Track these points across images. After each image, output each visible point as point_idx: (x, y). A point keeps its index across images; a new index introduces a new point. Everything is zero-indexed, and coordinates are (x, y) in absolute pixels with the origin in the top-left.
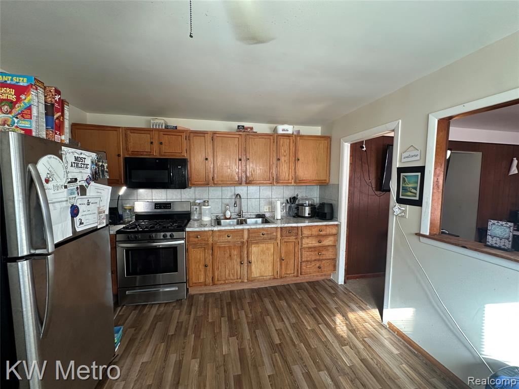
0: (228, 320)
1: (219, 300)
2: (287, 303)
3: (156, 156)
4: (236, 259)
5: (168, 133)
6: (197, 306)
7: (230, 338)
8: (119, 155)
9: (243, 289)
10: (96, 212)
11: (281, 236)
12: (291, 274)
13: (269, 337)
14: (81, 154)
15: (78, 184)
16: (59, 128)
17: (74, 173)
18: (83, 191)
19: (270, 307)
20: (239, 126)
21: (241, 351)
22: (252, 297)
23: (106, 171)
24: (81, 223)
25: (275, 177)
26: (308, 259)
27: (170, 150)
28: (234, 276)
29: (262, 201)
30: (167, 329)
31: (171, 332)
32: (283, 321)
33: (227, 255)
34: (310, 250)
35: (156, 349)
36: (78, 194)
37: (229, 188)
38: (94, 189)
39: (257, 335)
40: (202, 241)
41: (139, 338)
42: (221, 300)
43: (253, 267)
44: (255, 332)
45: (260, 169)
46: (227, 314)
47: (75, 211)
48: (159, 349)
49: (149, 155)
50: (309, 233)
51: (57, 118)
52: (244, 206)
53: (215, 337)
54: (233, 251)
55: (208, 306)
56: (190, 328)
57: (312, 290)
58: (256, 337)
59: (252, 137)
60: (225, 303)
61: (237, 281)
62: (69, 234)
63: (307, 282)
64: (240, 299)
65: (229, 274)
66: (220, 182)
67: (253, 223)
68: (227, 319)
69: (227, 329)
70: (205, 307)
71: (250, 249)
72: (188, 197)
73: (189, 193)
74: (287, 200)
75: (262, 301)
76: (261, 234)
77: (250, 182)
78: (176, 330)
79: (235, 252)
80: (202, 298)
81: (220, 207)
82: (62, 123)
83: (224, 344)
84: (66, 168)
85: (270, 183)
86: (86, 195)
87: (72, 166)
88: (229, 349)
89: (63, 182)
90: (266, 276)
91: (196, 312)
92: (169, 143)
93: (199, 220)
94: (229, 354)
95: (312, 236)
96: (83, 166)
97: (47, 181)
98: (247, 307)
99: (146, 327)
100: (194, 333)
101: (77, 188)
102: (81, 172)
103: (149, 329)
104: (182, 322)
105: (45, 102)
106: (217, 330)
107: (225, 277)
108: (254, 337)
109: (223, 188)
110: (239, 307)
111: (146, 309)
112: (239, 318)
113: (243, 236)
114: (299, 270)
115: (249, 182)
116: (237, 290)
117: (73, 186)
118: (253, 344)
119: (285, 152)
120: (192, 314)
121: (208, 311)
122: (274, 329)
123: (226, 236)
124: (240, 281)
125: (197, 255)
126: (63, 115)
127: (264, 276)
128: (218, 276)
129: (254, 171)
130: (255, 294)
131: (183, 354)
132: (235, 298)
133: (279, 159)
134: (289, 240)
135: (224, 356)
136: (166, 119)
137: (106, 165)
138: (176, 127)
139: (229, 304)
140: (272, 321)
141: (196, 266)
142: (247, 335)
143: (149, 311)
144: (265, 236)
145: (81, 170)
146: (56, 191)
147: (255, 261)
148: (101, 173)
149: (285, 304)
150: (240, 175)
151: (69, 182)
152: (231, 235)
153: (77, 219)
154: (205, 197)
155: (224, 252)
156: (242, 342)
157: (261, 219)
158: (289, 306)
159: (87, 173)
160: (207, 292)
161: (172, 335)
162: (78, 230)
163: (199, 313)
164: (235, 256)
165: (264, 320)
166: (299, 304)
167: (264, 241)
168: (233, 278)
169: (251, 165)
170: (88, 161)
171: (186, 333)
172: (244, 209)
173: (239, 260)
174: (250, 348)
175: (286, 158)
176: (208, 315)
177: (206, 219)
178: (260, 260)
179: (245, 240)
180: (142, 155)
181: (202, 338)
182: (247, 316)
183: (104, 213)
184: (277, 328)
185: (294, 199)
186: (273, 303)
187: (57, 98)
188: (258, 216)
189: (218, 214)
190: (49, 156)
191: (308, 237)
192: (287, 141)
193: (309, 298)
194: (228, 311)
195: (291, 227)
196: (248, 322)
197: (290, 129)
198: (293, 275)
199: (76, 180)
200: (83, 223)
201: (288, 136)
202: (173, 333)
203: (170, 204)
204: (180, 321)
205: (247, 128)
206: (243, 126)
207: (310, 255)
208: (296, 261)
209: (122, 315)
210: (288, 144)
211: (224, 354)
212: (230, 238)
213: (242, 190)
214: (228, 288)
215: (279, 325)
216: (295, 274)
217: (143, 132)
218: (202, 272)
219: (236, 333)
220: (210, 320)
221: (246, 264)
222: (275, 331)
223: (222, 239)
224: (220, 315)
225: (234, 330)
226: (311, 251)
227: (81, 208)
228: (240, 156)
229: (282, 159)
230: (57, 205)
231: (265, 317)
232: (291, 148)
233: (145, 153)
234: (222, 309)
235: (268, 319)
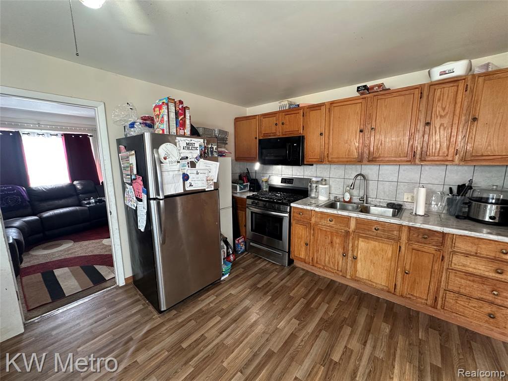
0: (306, 303)
1: (314, 282)
2: (391, 331)
3: (279, 136)
4: (338, 251)
5: (289, 113)
6: (292, 278)
7: (294, 319)
8: (256, 138)
9: (347, 286)
10: (205, 179)
11: (409, 239)
12: (420, 298)
13: (331, 347)
14: (191, 140)
15: (189, 160)
16: (183, 125)
17: (186, 153)
18: (193, 165)
19: (362, 320)
20: (358, 88)
21: (293, 336)
22: (350, 298)
23: (215, 152)
24: (191, 185)
25: (418, 152)
26: (462, 291)
27: (290, 128)
28: (334, 266)
29: (402, 186)
30: (259, 282)
31: (259, 286)
32: (365, 344)
33: (328, 240)
34: (471, 278)
35: (243, 290)
36: (189, 167)
37: (354, 166)
38: (202, 164)
39: (320, 336)
40: (305, 219)
41: (240, 278)
42: (315, 284)
43: (359, 265)
44: (320, 331)
45: (392, 141)
46: (310, 299)
47: (186, 177)
48: (244, 292)
49: (275, 135)
50: (470, 249)
51: (181, 119)
52: (372, 190)
53: (283, 309)
54: (335, 238)
55: (301, 282)
56: (272, 291)
57: (458, 342)
58: (317, 336)
59: (383, 97)
60: (317, 287)
61: (337, 272)
62: (181, 191)
64: (335, 293)
65: (329, 261)
66: (335, 160)
67: (380, 213)
68: (305, 302)
69: (298, 311)
70: (297, 282)
71: (356, 242)
72: (310, 174)
73: (312, 171)
74: (451, 189)
75: (358, 309)
76: (374, 228)
77: (374, 159)
78: (263, 286)
79: (337, 240)
80: (301, 273)
81: (342, 188)
82: (185, 122)
83: (284, 320)
84: (179, 150)
85: (407, 161)
86: (195, 167)
87: (184, 149)
88: (285, 327)
89: (178, 158)
90: (376, 283)
91: (288, 281)
92: (290, 122)
93: (316, 198)
94: (281, 330)
95: (476, 255)
96: (193, 148)
97: (165, 158)
98: (335, 304)
99: (250, 273)
100: (272, 296)
101: (188, 163)
102: (191, 153)
103: (250, 275)
104: (272, 283)
105: (176, 111)
106: (289, 305)
107: (325, 264)
108: (315, 335)
109: (346, 166)
110: (326, 299)
111: (259, 261)
112: (317, 308)
113: (348, 225)
114: (440, 299)
115: (373, 159)
116: (340, 283)
117: (185, 162)
118: (309, 340)
119: (444, 109)
120: (284, 281)
121: (296, 287)
122: (344, 344)
123: (328, 219)
124: (341, 274)
125: (299, 231)
126: (185, 117)
127: (374, 282)
128: (317, 258)
129: (381, 144)
130: (356, 297)
131: (253, 305)
132: (331, 288)
133: (428, 124)
134: (424, 250)
135: (277, 329)
136: (290, 100)
137: (215, 147)
138: (298, 105)
139: (319, 291)
140: (350, 335)
141: (298, 241)
142: (311, 328)
143: (260, 263)
144: (378, 231)
145: (191, 151)
146: (171, 165)
147: (363, 259)
148: (210, 153)
149: (388, 330)
150: (360, 151)
151: (181, 159)
152: (334, 220)
153: (187, 183)
154: (325, 175)
155: (326, 236)
156: (300, 330)
157: (392, 210)
158: (391, 336)
159: (198, 153)
160: (309, 270)
161: (259, 288)
162: (187, 189)
163: (289, 284)
164: (337, 245)
165: (341, 328)
166: (410, 344)
167: (376, 238)
168: (333, 268)
169: (377, 137)
170: (197, 145)
171: (268, 292)
172: (372, 194)
173: (341, 251)
174: (302, 340)
175: (446, 121)
176: (294, 289)
177: (323, 198)
178: (369, 261)
179: (351, 230)
180: (270, 136)
181: (274, 303)
182: (326, 312)
183: (212, 180)
184: (349, 346)
186: (370, 319)
187: (180, 106)
188: (390, 205)
189: (336, 196)
190: (166, 144)
191: (467, 255)
192: (450, 91)
193: (438, 349)
194: (313, 295)
195: (430, 230)
196: (321, 318)
197: (458, 68)
198: (423, 301)
199: (187, 158)
200: (192, 186)
201: (455, 81)
202: (260, 287)
203: (293, 180)
204: (271, 281)
205: (372, 88)
206: (365, 86)
207: (469, 286)
208: (432, 284)
209: (245, 258)
210: (452, 95)
211: (278, 327)
212: (333, 223)
213: (370, 170)
214: (330, 276)
215: (355, 345)
216: (429, 302)
217: (271, 116)
218: (303, 249)
219: (302, 319)
220: (291, 294)
221: (350, 259)
222: (343, 346)
223: (323, 222)
224: (303, 295)
225: (304, 315)
226: (473, 281)
227: (191, 176)
228: (362, 127)
229: (437, 122)
230: (171, 173)
231: (345, 326)
232: (459, 100)
233: (272, 134)
234: (310, 291)
235: (348, 330)
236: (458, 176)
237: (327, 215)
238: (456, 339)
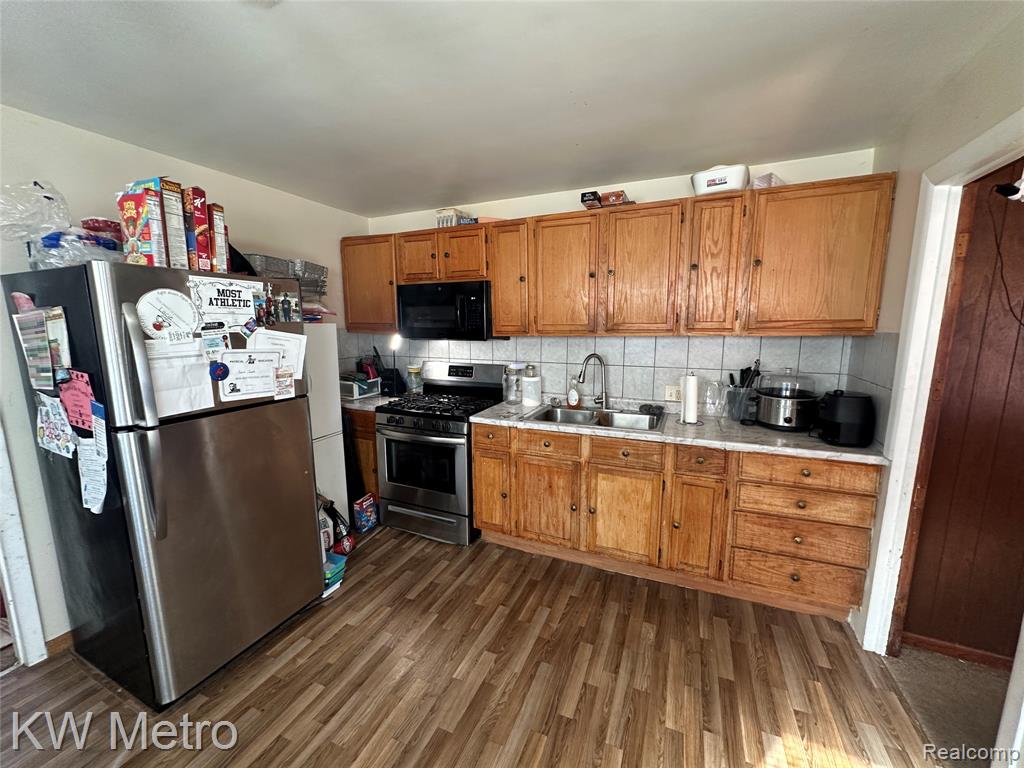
0: (509, 614)
1: (522, 569)
2: (658, 634)
3: (440, 279)
4: (563, 501)
5: (458, 234)
6: (479, 567)
7: (486, 652)
8: (391, 283)
9: (582, 565)
10: (272, 375)
11: (677, 467)
12: (698, 567)
13: (559, 692)
14: (231, 284)
15: (226, 331)
16: (207, 247)
17: (217, 314)
18: (238, 341)
19: (609, 627)
20: (583, 195)
21: (486, 688)
22: (587, 589)
23: (295, 311)
24: (234, 390)
25: (683, 315)
26: (756, 544)
27: (463, 264)
28: (557, 530)
29: (661, 374)
30: (410, 587)
31: (411, 596)
32: (616, 672)
33: (544, 484)
34: (766, 522)
35: (375, 611)
36: (227, 346)
37: (582, 340)
38: (262, 338)
39: (537, 674)
40: (499, 445)
41: (369, 585)
42: (524, 571)
43: (600, 524)
44: (538, 664)
45: (642, 295)
46: (515, 605)
47: (219, 372)
48: (378, 615)
49: (430, 279)
50: (762, 473)
51: (201, 234)
52: (615, 383)
53: (464, 636)
54: (556, 477)
55: (496, 573)
56: (440, 601)
57: (754, 631)
58: (532, 677)
59: (624, 216)
60: (528, 578)
61: (562, 541)
62: (210, 404)
63: (754, 605)
64: (561, 582)
65: (548, 523)
66: (548, 328)
67: (629, 425)
68: (507, 612)
69: (493, 633)
70: (488, 574)
71: (593, 481)
72: (504, 357)
73: (507, 350)
74: (731, 376)
75: (603, 606)
76: (621, 453)
77: (615, 327)
78: (419, 595)
79: (560, 482)
80: (496, 555)
81: (563, 381)
82: (212, 240)
83: (467, 658)
84: (199, 307)
85: (668, 330)
86: (245, 348)
87: (211, 303)
88: (469, 673)
89: (195, 326)
90: (630, 553)
91: (471, 576)
92: (460, 252)
93: (518, 403)
94: (461, 682)
95: (771, 483)
96: (237, 303)
97: (158, 327)
98: (561, 606)
99: (389, 572)
100: (440, 613)
101: (225, 338)
102: (233, 313)
103: (390, 577)
104: (437, 585)
105: (184, 211)
106: (475, 626)
107: (540, 529)
108: (529, 675)
109: (570, 340)
110: (545, 598)
111: (408, 543)
112: (529, 620)
113: (577, 451)
114: (726, 564)
115: (613, 328)
116: (568, 563)
117: (217, 334)
118: (516, 688)
119: (716, 243)
120: (463, 577)
121: (488, 584)
122: (581, 680)
123: (543, 443)
124: (569, 545)
125: (489, 471)
126: (211, 226)
127: (625, 552)
128: (525, 522)
129: (626, 300)
130: (598, 583)
131: (399, 641)
132: (556, 573)
133: (694, 267)
134: (698, 482)
135: (452, 680)
136: (459, 207)
137: (294, 301)
138: (476, 220)
139: (533, 585)
140: (592, 659)
141: (487, 490)
142: (518, 665)
143: (411, 547)
144: (629, 458)
145: (232, 309)
146: (175, 342)
147: (605, 511)
148: (281, 313)
149: (652, 636)
150: (592, 311)
151: (203, 329)
152: (553, 443)
154: (533, 357)
155: (538, 475)
156: (499, 672)
157: (648, 417)
158: (659, 645)
159: (250, 313)
160: (512, 546)
161: (410, 600)
162: (224, 399)
163: (473, 581)
164: (561, 490)
165: (575, 649)
166: (688, 652)
167: (625, 470)
168: (555, 535)
169: (619, 286)
170: (247, 295)
171: (431, 605)
172: (615, 390)
173: (568, 501)
174: (504, 693)
175: (719, 263)
176: (484, 590)
177: (531, 403)
178: (617, 513)
179: (583, 460)
180: (421, 279)
181: (444, 627)
182: (547, 624)
183: (291, 376)
184: (590, 682)
185: (748, 375)
186: (623, 620)
187: (198, 202)
188: (645, 409)
189: (554, 396)
190: (160, 291)
191: (759, 484)
192: (722, 212)
193: (729, 649)
194: (522, 594)
195: (706, 448)
196: (539, 638)
197: (732, 177)
198: (703, 571)
199: (221, 325)
200: (239, 390)
201: (729, 197)
202: (412, 598)
203: (471, 368)
204: (436, 581)
205: (607, 197)
206: (594, 194)
207: (764, 535)
208: (714, 539)
209: (378, 540)
210: (725, 220)
211: (454, 676)
212: (548, 449)
213: (609, 347)
214: (551, 552)
215: (600, 676)
216: (712, 572)
217: (420, 238)
218: (498, 507)
219: (502, 648)
220: (479, 602)
221: (584, 513)
222: (580, 685)
223: (535, 449)
224: (502, 599)
225: (502, 645)
226: (769, 526)
227: (233, 369)
228: (593, 267)
229: (707, 265)
230: (177, 363)
231: (582, 643)
232: (735, 230)
233: (424, 276)
234: (514, 588)
235: (586, 651)
236: (739, 353)
237: (541, 434)
238: (752, 627)
